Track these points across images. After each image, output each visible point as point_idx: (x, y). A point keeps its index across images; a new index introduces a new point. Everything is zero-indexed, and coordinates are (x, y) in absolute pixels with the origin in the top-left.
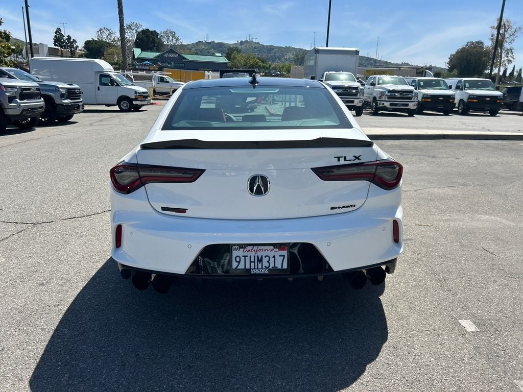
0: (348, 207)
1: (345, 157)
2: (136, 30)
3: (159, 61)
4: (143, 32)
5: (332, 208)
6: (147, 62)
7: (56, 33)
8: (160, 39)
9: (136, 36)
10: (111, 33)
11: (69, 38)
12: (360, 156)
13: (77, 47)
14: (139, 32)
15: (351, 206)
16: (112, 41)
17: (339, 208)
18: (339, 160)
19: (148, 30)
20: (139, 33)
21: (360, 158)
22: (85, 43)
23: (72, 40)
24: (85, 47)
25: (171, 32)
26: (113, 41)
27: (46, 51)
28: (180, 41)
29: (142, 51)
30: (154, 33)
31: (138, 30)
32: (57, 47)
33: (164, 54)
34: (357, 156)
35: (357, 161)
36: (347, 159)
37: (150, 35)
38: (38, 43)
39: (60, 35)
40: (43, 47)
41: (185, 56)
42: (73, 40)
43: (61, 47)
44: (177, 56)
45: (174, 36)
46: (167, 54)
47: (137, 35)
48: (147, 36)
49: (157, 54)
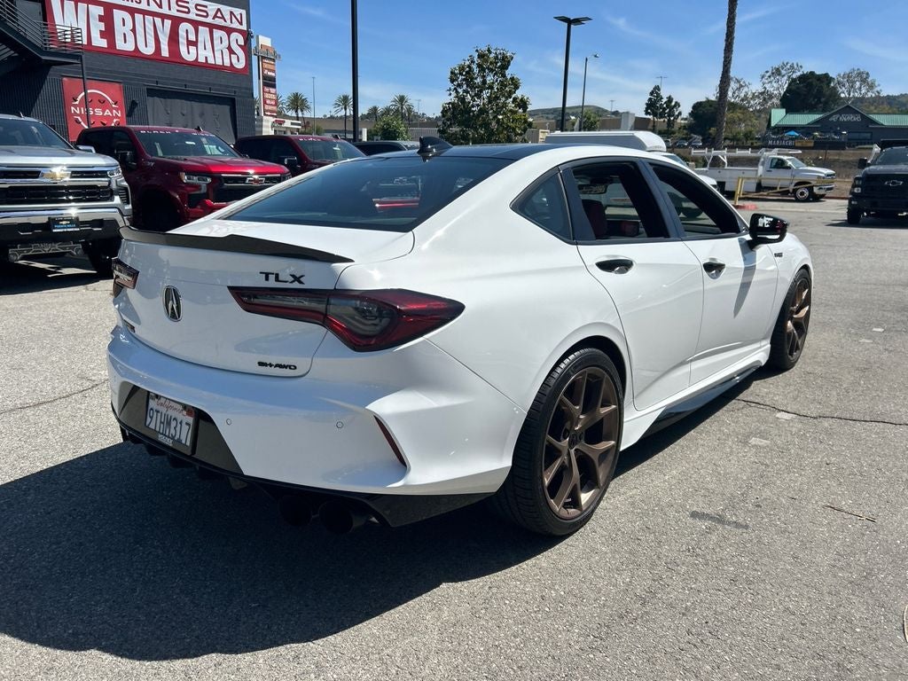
0: (285, 367)
1: (277, 275)
2: (789, 77)
3: (817, 129)
4: (803, 78)
5: (261, 364)
6: (792, 133)
7: (652, 94)
8: (834, 88)
9: (787, 85)
10: (741, 86)
11: (670, 100)
12: (302, 276)
13: (680, 113)
14: (792, 79)
15: (290, 367)
16: (742, 100)
17: (271, 365)
18: (267, 279)
19: (812, 73)
20: (794, 80)
21: (302, 279)
22: (694, 107)
23: (673, 104)
24: (691, 114)
25: (860, 74)
26: (745, 98)
27: (631, 122)
28: (878, 89)
29: (787, 113)
30: (826, 78)
31: (794, 76)
32: (648, 117)
33: (831, 115)
34: (298, 276)
35: (296, 285)
36: (280, 278)
37: (815, 83)
38: (621, 111)
39: (657, 97)
40: (628, 117)
41: (876, 117)
42: (676, 103)
43: (655, 115)
44: (858, 118)
45: (864, 81)
46: (838, 116)
47: (790, 85)
48: (809, 86)
49: (816, 117)
